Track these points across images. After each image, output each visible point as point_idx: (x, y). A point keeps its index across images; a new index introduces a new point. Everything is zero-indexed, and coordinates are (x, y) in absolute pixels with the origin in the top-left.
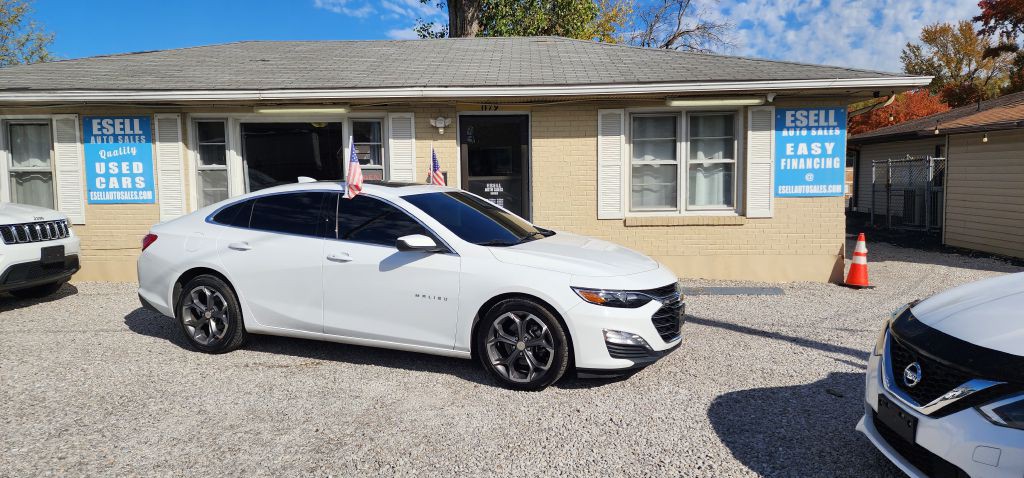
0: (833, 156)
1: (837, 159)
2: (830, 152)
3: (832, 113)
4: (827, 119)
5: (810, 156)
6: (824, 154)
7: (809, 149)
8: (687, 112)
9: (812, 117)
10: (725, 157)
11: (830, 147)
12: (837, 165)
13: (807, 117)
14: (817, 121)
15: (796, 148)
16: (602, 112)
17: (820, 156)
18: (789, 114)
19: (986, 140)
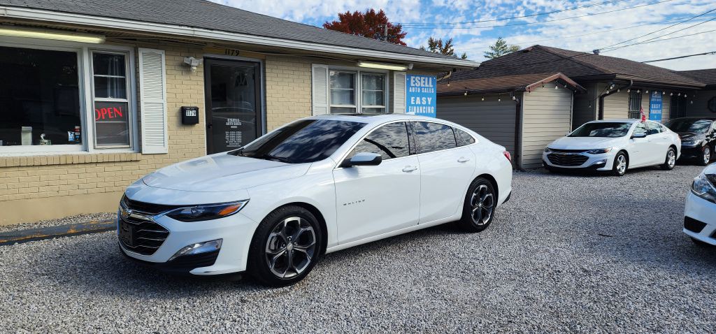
0: (431, 106)
1: (433, 108)
2: (429, 103)
3: (430, 79)
4: (428, 84)
5: (421, 105)
6: (427, 105)
7: (421, 101)
8: (361, 72)
9: (422, 82)
10: (377, 104)
11: (429, 100)
12: (433, 112)
13: (420, 81)
14: (424, 84)
15: (415, 99)
16: (314, 66)
17: (425, 106)
18: (412, 78)
19: (483, 99)
